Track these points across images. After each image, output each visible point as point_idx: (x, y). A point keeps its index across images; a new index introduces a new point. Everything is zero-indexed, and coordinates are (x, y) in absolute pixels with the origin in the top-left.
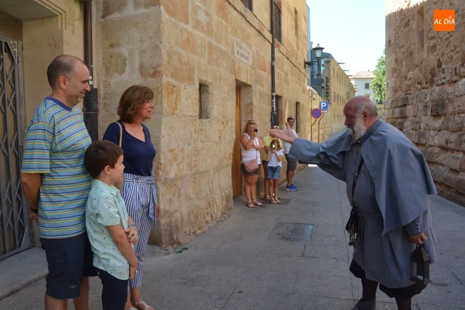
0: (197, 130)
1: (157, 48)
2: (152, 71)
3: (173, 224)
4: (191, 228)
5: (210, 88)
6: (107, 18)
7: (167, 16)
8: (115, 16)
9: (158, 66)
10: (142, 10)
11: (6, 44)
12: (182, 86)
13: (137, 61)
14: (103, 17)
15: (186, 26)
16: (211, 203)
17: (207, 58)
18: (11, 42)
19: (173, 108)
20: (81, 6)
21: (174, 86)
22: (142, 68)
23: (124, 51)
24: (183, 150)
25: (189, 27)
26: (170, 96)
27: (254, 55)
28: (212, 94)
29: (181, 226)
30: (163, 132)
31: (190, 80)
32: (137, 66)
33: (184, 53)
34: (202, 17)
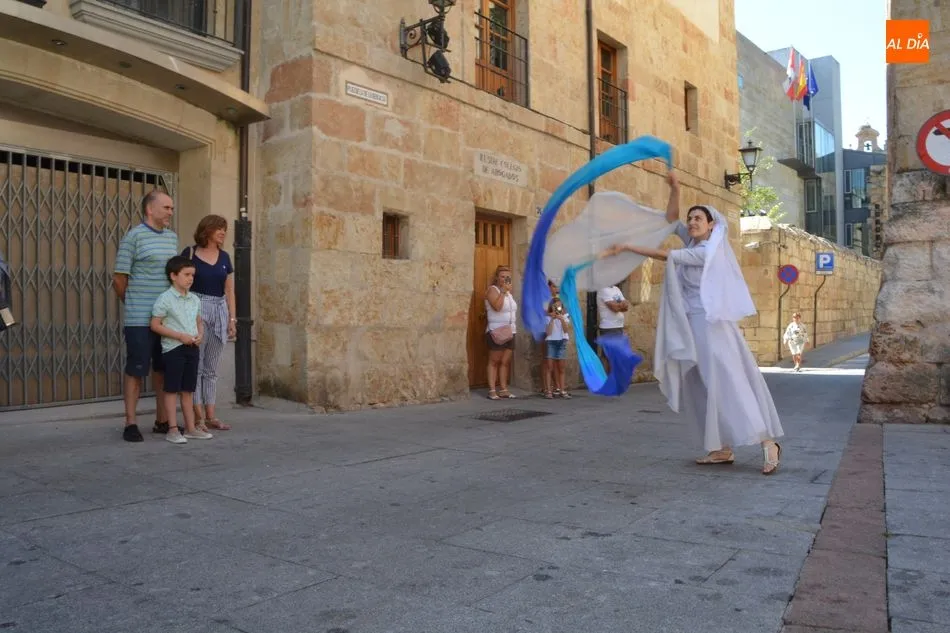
0: (378, 272)
1: (308, 173)
2: (303, 200)
3: (328, 382)
4: (365, 396)
5: (411, 219)
6: (267, 141)
7: (324, 136)
8: (273, 140)
9: (309, 194)
10: (298, 132)
11: (160, 177)
12: (348, 217)
13: (291, 187)
14: (263, 141)
15: (361, 145)
16: (413, 374)
17: (401, 179)
18: (165, 175)
19: (329, 243)
20: (236, 132)
21: (334, 217)
22: (295, 197)
23: (280, 178)
24: (349, 294)
25: (366, 145)
26: (326, 229)
27: (533, 170)
28: (413, 227)
29: (343, 388)
30: (313, 269)
31: (365, 208)
32: (291, 194)
33: (354, 177)
34: (395, 129)
